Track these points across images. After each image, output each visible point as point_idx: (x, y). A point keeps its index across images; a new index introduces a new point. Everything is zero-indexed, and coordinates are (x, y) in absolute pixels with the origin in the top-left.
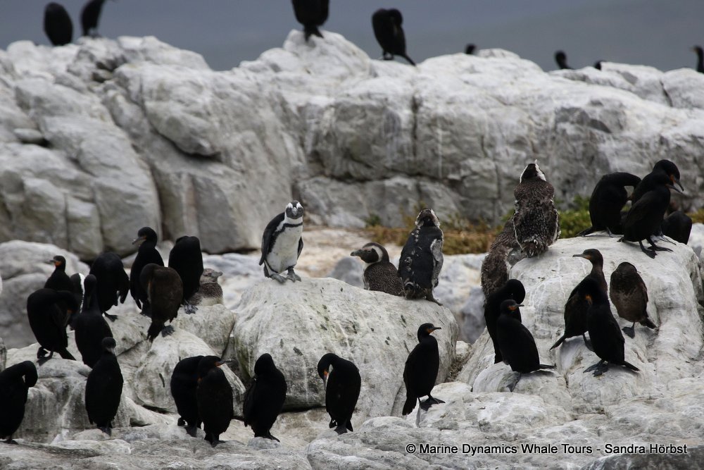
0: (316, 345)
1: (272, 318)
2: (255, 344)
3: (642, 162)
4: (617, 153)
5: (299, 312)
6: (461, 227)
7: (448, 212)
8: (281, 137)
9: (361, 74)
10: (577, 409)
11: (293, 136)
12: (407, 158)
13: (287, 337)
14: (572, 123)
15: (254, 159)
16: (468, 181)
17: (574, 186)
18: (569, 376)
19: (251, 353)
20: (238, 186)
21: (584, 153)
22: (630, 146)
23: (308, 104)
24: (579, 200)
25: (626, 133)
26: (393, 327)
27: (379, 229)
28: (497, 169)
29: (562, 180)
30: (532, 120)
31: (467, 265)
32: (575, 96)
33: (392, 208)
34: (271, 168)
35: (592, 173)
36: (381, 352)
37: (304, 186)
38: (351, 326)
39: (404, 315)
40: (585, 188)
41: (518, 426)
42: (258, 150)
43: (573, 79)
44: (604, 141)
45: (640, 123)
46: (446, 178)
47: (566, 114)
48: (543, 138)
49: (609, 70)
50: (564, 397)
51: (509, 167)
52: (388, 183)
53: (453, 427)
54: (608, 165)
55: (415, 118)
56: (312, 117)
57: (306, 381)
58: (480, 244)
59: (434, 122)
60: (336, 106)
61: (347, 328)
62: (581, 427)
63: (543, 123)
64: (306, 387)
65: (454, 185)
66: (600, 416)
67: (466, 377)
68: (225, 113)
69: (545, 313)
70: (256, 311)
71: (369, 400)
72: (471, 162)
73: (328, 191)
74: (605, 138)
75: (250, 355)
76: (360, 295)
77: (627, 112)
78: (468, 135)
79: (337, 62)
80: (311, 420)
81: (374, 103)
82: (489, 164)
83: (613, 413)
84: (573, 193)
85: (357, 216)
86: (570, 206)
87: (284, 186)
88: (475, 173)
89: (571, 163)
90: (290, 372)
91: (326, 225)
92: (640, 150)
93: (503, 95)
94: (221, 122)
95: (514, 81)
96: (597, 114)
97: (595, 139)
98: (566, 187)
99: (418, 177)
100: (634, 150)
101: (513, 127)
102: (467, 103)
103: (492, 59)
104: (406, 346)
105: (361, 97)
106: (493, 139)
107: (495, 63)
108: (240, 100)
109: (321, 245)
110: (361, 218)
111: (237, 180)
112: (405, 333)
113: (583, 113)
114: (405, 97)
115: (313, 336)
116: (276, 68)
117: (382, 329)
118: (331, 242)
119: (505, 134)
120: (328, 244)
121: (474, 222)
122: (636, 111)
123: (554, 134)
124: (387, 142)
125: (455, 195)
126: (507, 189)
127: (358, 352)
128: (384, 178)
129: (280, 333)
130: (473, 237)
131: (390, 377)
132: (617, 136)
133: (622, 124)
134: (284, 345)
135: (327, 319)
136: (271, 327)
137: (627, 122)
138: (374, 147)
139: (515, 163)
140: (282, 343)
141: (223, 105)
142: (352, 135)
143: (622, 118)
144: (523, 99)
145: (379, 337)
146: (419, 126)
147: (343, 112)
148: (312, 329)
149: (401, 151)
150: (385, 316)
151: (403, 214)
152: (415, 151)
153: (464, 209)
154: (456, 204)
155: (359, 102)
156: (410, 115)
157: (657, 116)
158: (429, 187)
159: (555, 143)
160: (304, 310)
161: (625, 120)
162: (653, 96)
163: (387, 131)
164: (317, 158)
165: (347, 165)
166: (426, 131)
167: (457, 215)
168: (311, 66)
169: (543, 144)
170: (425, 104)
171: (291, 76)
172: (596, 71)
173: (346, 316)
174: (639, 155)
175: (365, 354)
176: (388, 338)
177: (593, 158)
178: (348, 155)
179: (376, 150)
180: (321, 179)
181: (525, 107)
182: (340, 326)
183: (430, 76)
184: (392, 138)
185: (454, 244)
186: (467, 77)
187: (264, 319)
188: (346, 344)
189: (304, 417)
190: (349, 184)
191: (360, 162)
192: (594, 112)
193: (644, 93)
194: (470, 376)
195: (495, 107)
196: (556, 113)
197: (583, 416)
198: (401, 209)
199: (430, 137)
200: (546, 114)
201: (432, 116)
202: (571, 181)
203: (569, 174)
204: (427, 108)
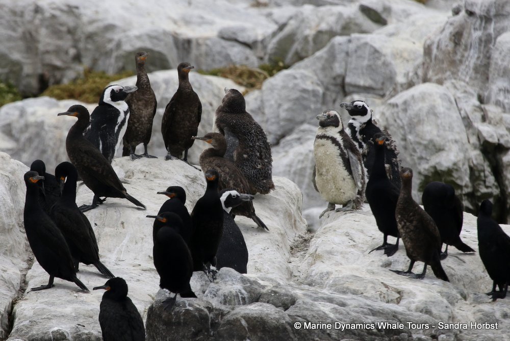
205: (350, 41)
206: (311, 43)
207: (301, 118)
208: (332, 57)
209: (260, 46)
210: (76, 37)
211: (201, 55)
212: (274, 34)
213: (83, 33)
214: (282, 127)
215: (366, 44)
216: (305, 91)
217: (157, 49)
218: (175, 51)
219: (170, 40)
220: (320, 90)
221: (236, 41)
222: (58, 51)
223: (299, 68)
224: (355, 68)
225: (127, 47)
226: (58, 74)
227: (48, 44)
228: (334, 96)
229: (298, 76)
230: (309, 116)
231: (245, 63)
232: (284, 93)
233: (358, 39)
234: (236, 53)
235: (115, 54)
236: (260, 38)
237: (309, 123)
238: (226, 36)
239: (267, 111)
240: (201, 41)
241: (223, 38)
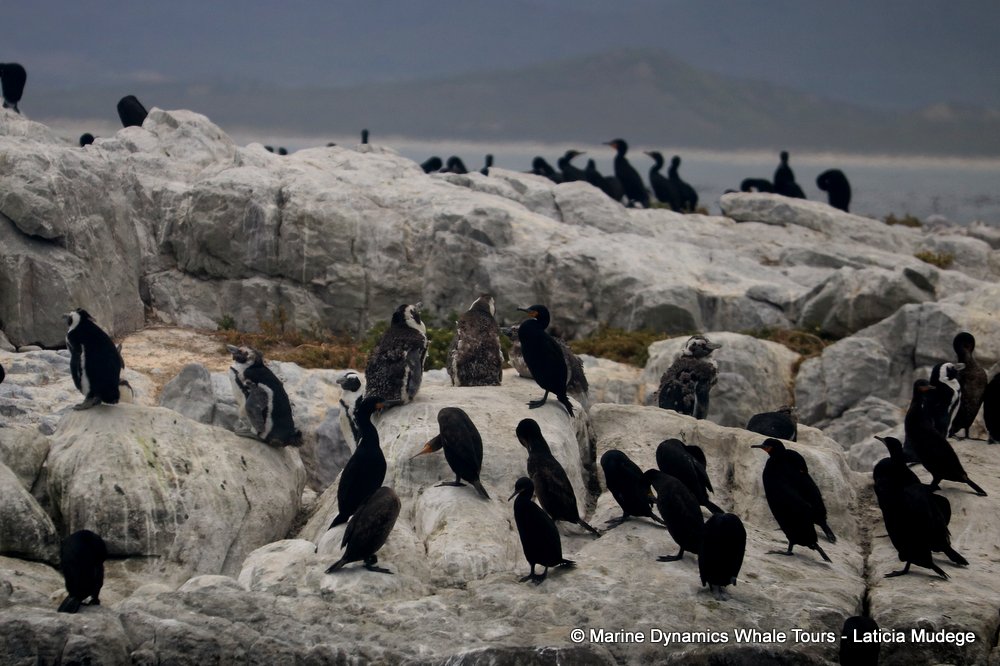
0: (141, 484)
1: (93, 450)
2: (71, 478)
3: (525, 281)
4: (500, 269)
5: (124, 445)
6: (323, 337)
7: (308, 319)
8: (133, 224)
9: (225, 160)
10: (436, 582)
11: (146, 224)
12: (268, 257)
13: (107, 473)
14: (453, 232)
15: (100, 246)
16: (334, 288)
17: (450, 302)
18: (430, 542)
19: (66, 487)
20: (81, 274)
21: (463, 266)
22: (514, 261)
23: (165, 190)
24: (454, 317)
25: (511, 248)
26: (231, 469)
27: (233, 333)
28: (366, 277)
29: (437, 293)
30: (409, 225)
31: (326, 381)
32: (457, 202)
33: (248, 311)
34: (119, 257)
35: (470, 289)
36: (215, 498)
37: (154, 279)
38: (182, 465)
39: (246, 457)
40: (462, 304)
41: (366, 597)
42: (105, 236)
43: (457, 184)
44: (486, 255)
45: (526, 237)
46: (309, 282)
47: (445, 222)
48: (419, 246)
49: (496, 176)
50: (422, 566)
51: (380, 276)
52: (246, 283)
53: (292, 593)
54: (488, 281)
55: (280, 213)
56: (167, 204)
57: (126, 525)
58: (342, 358)
59: (301, 220)
60: (195, 194)
61: (178, 467)
62: (439, 603)
63: (421, 230)
64: (125, 531)
65: (318, 290)
66: (461, 592)
67: (312, 533)
68: (72, 193)
69: (407, 467)
70: (74, 439)
71: (197, 552)
72: (338, 267)
73: (179, 286)
74: (487, 251)
75: (63, 490)
76: (196, 429)
77: (514, 225)
78: (337, 237)
79: (200, 146)
80: (129, 570)
81: (237, 194)
82: (358, 270)
83: (478, 590)
84: (448, 309)
85: (209, 317)
86: (444, 323)
87: (131, 279)
88: (342, 279)
89: (448, 275)
90: (108, 513)
91: (174, 325)
92: (524, 267)
93: (379, 196)
94: (67, 203)
95: (392, 181)
96: (481, 223)
97: (476, 251)
98: (441, 302)
99: (279, 279)
100: (518, 267)
101: (387, 232)
102: (339, 201)
103: (369, 154)
104: (244, 493)
105: (222, 186)
106: (364, 243)
107: (372, 159)
108: (89, 180)
109: (168, 346)
110: (213, 319)
111: (80, 268)
112: (245, 477)
113: (465, 222)
114: (270, 190)
115: (138, 473)
116: (132, 148)
117: (218, 471)
118: (178, 343)
119: (377, 238)
120: (175, 346)
121: (337, 332)
122: (524, 224)
123: (431, 243)
124: (248, 238)
125: (318, 301)
126: (376, 299)
127: (189, 495)
128: (243, 277)
129: (100, 466)
130: (335, 349)
131: (223, 526)
132: (501, 249)
133: (507, 237)
134: (104, 482)
135: (156, 455)
136: (90, 459)
137: (514, 235)
138: (234, 243)
139: (387, 272)
140: (101, 479)
141: (70, 184)
142: (210, 227)
143: (507, 231)
144: (400, 201)
145: (215, 480)
146: (285, 223)
147: (203, 201)
148: (137, 465)
149: (262, 249)
150: (223, 456)
151: (260, 318)
152: (277, 250)
153: (327, 318)
154: (319, 312)
155: (221, 192)
156: (275, 210)
157: (545, 232)
158: (291, 290)
159: (432, 252)
160: (130, 442)
161: (511, 233)
162: (543, 209)
163: (249, 226)
164: (170, 250)
165: (202, 260)
166: (292, 229)
167: (318, 323)
168: (170, 147)
169: (419, 252)
170: (293, 199)
171: (149, 157)
172: (484, 176)
173: (178, 453)
174: (522, 272)
175: (196, 498)
176: (225, 482)
177: (472, 272)
178: (204, 248)
179: (235, 246)
180: (173, 272)
181: (402, 211)
182: (170, 464)
183: (301, 168)
184: (253, 234)
185: (313, 356)
186: (341, 172)
187: (82, 449)
188: (175, 486)
189: (121, 566)
190: (203, 280)
191: (217, 257)
192: (477, 221)
193: (534, 205)
194: (316, 534)
195: (369, 208)
196: (436, 220)
197: (442, 590)
198: (258, 312)
199: (295, 236)
200: (425, 220)
201: (299, 213)
202: (447, 295)
203: (445, 288)
204: (294, 204)
205: (921, 309)
206: (852, 308)
207: (866, 389)
208: (902, 325)
209: (792, 308)
210: (592, 290)
211: (727, 315)
212: (809, 297)
213: (600, 286)
214: (845, 398)
215: (940, 313)
216: (871, 360)
217: (682, 307)
218: (699, 309)
219: (695, 298)
220: (888, 360)
221: (767, 301)
222: (572, 304)
223: (863, 335)
224: (927, 339)
225: (649, 303)
226: (571, 329)
227: (562, 296)
228: (902, 367)
229: (863, 344)
230: (875, 388)
231: (776, 325)
232: (848, 361)
233: (931, 307)
234: (767, 314)
235: (634, 311)
236: (793, 300)
237: (875, 395)
238: (755, 296)
239: (828, 380)
240: (727, 301)
241: (752, 298)
